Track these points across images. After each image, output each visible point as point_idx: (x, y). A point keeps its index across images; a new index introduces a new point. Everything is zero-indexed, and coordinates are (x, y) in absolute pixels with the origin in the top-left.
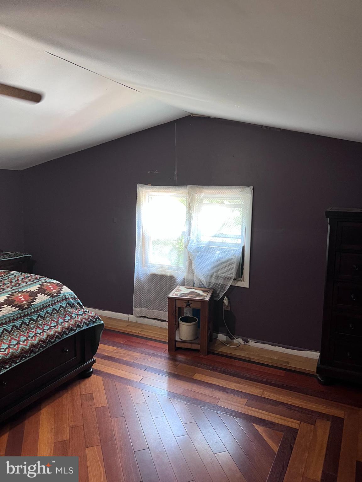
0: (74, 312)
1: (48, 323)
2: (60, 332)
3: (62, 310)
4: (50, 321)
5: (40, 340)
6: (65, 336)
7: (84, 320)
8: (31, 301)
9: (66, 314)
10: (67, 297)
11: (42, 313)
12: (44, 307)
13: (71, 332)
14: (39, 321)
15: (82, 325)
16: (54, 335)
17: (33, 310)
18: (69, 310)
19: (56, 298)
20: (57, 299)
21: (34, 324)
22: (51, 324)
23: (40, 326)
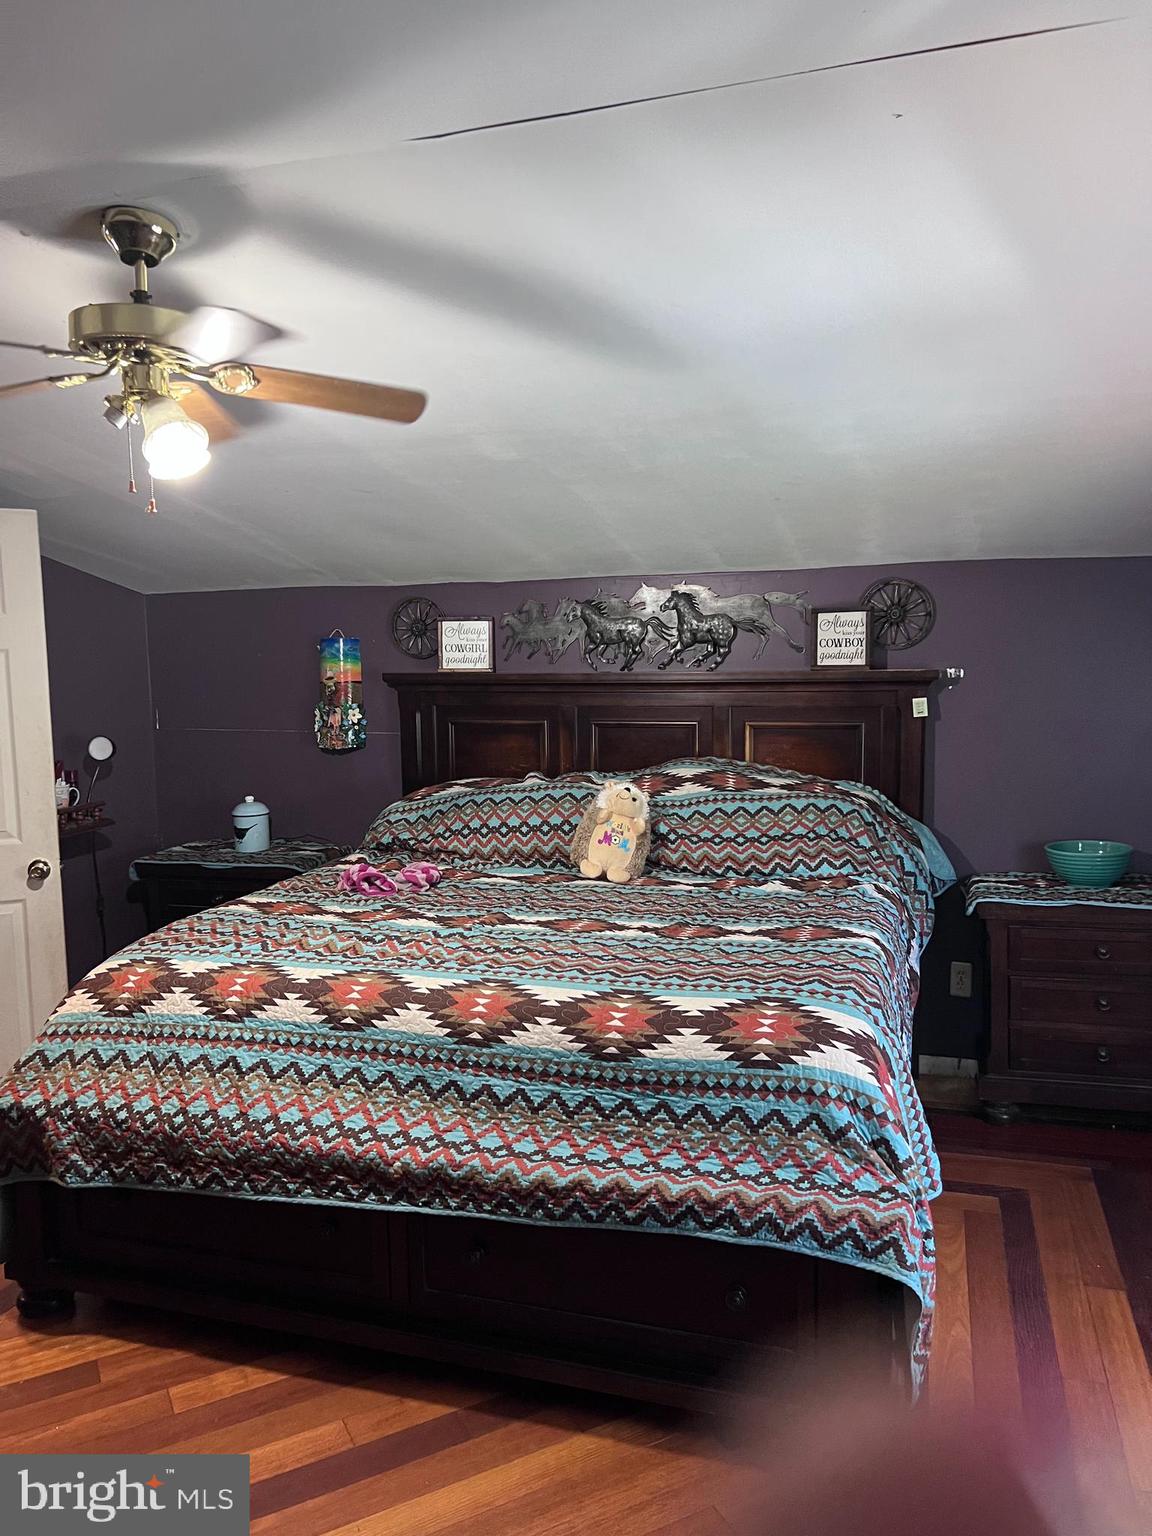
0: (829, 1167)
1: (692, 1149)
2: (669, 1199)
3: (776, 1129)
4: (703, 1147)
5: (579, 1185)
6: (690, 1228)
7: (854, 1223)
8: (644, 1040)
9: (791, 1155)
10: (819, 1089)
11: (681, 1105)
12: (691, 1081)
13: (725, 1228)
14: (655, 1125)
15: (788, 1228)
16: (643, 1196)
17: (638, 1076)
18: (812, 1146)
19: (761, 1071)
20: (767, 1078)
21: (633, 1124)
22: (698, 1159)
23: (650, 1144)
